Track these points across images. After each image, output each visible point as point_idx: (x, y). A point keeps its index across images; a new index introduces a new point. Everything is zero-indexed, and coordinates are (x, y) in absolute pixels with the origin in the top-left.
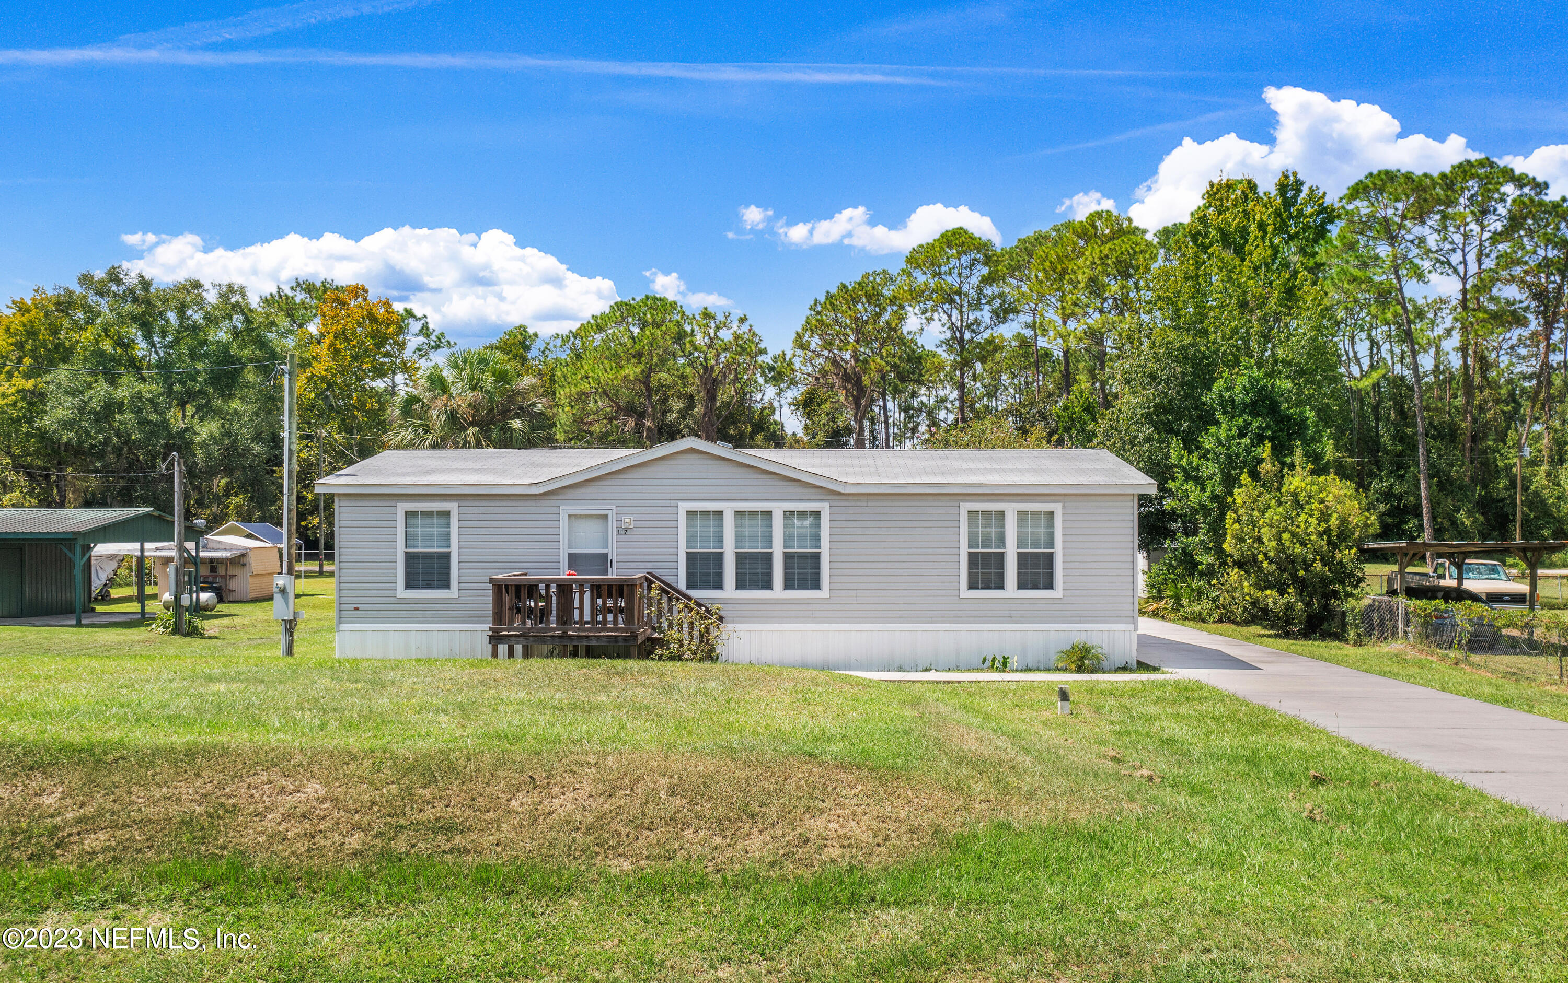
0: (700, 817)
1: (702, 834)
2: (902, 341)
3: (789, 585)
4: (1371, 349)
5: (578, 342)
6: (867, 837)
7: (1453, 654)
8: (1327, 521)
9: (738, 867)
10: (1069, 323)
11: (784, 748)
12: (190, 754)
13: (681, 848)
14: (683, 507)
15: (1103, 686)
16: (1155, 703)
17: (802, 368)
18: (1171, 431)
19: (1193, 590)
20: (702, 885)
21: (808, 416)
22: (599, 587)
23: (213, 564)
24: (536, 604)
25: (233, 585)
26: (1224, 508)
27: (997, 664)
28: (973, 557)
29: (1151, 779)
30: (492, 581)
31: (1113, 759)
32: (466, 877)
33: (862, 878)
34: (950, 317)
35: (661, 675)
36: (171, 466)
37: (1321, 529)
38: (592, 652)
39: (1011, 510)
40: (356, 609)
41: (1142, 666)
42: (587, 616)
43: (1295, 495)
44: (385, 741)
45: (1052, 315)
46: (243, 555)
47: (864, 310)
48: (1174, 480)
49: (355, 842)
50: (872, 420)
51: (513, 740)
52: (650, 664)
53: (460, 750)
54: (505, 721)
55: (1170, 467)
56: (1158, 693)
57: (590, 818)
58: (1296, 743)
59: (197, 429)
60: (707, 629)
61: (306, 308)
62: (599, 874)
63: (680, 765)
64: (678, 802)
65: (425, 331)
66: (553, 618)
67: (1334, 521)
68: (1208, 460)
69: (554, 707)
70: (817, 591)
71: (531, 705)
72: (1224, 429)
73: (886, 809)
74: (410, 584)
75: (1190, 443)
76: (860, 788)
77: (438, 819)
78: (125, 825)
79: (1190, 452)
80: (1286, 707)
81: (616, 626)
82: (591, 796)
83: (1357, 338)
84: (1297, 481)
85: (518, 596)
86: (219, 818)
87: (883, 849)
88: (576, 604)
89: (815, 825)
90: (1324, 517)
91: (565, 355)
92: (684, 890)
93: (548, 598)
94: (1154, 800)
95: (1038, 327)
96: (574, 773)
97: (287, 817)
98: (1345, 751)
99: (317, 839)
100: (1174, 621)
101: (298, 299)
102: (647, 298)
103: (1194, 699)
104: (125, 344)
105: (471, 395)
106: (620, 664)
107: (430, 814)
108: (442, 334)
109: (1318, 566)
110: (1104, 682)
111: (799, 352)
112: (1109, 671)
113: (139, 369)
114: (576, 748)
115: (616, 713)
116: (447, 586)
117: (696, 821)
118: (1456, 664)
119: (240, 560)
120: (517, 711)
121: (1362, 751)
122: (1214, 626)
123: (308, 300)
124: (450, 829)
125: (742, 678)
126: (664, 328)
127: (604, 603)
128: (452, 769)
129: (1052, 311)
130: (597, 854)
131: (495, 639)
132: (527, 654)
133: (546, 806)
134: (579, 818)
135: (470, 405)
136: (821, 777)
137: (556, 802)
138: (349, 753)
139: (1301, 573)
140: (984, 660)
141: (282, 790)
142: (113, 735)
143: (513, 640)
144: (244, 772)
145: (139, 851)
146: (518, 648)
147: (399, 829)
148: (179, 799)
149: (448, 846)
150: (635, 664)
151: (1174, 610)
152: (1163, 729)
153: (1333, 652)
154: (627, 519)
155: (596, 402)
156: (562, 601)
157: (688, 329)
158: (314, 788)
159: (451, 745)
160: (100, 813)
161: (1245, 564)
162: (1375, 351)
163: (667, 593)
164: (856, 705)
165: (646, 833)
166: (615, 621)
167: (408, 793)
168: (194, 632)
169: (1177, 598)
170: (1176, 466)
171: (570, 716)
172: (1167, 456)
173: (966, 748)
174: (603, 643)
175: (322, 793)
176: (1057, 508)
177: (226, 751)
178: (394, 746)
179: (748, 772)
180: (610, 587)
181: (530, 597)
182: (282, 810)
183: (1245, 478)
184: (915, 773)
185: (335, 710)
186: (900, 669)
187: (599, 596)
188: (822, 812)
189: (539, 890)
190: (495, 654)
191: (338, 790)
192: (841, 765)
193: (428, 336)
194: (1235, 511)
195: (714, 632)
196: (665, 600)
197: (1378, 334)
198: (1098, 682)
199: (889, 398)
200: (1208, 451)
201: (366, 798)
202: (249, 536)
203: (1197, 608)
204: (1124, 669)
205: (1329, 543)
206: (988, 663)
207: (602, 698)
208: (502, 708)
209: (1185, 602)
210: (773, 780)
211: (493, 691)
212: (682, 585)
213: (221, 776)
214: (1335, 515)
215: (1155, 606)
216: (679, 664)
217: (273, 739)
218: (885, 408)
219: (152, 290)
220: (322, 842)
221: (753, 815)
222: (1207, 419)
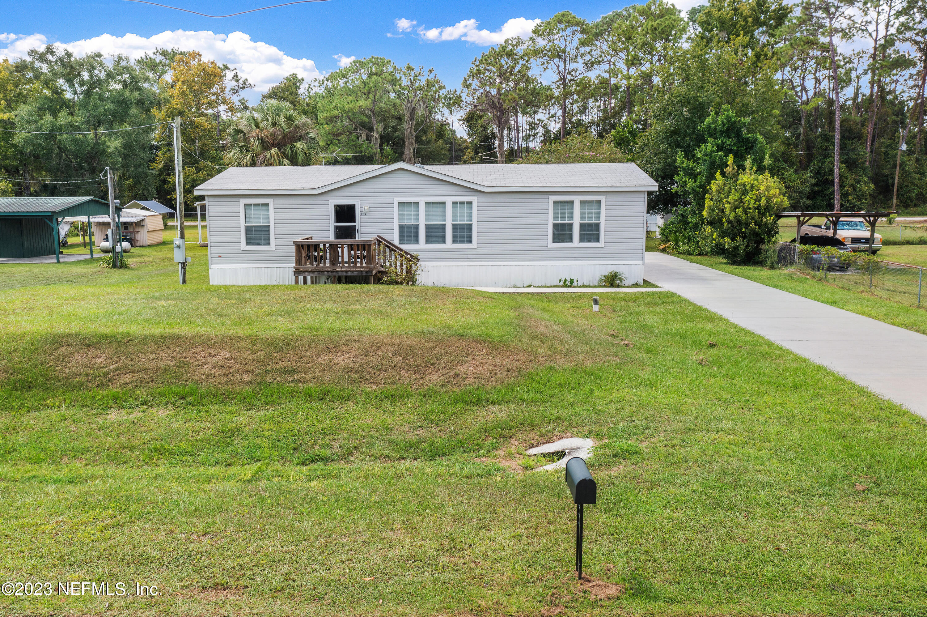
0: (408, 365)
1: (409, 373)
2: (528, 81)
3: (454, 241)
4: (816, 84)
5: (329, 84)
6: (487, 373)
7: (819, 274)
8: (759, 201)
9: (426, 387)
10: (631, 70)
11: (449, 332)
12: (164, 338)
13: (400, 379)
14: (397, 200)
15: (621, 295)
16: (646, 305)
17: (467, 99)
18: (678, 146)
19: (685, 237)
20: (409, 396)
21: (470, 127)
22: (352, 245)
23: (126, 225)
24: (318, 254)
25: (138, 237)
26: (705, 192)
27: (567, 283)
28: (555, 226)
29: (627, 345)
30: (294, 242)
31: (612, 335)
32: (301, 392)
33: (483, 392)
34: (558, 67)
35: (386, 294)
36: (105, 175)
37: (756, 206)
38: (350, 280)
39: (577, 200)
40: (220, 256)
41: (646, 283)
42: (346, 260)
43: (744, 185)
44: (255, 331)
45: (621, 65)
46: (143, 220)
47: (505, 62)
48: (678, 175)
49: (247, 378)
50: (509, 128)
51: (317, 330)
52: (381, 286)
53: (292, 335)
54: (311, 321)
55: (677, 167)
56: (649, 299)
57: (356, 366)
58: (709, 326)
59: (108, 144)
60: (411, 266)
61: (163, 66)
62: (362, 391)
63: (398, 341)
64: (397, 359)
65: (236, 78)
66: (328, 261)
67: (763, 202)
68: (698, 163)
69: (335, 313)
70: (470, 245)
71: (323, 311)
72: (709, 146)
73: (497, 361)
74: (249, 242)
75: (689, 154)
76: (484, 351)
77: (285, 367)
78: (138, 371)
79: (689, 160)
80: (713, 307)
81: (361, 264)
82: (356, 356)
83: (806, 78)
84: (746, 178)
85: (309, 251)
86: (182, 367)
87: (494, 379)
88: (340, 254)
89: (462, 368)
90: (758, 200)
91: (321, 91)
92: (401, 398)
93: (324, 251)
94: (627, 356)
95: (614, 72)
96: (348, 345)
97: (214, 367)
98: (732, 330)
99: (230, 376)
100: (673, 255)
101: (158, 61)
102: (373, 58)
103: (667, 303)
104: (58, 92)
105: (272, 129)
106: (365, 287)
107: (280, 366)
108: (246, 80)
109: (752, 226)
110: (623, 293)
111: (465, 90)
112: (628, 287)
113: (68, 107)
114: (348, 333)
115: (365, 315)
116: (269, 244)
117: (407, 367)
118: (820, 280)
119: (140, 224)
120: (316, 315)
121: (742, 330)
122: (695, 257)
123: (164, 61)
124: (292, 372)
125: (429, 295)
126: (383, 76)
127: (355, 253)
128: (288, 345)
129: (621, 62)
130: (361, 382)
131: (297, 273)
132: (315, 281)
133: (335, 361)
134: (352, 366)
135: (271, 135)
136: (466, 346)
137: (340, 359)
138: (239, 337)
139: (744, 230)
140: (560, 281)
141: (210, 355)
142: (123, 329)
143: (307, 274)
144: (190, 346)
145: (147, 383)
146: (309, 278)
147: (267, 372)
148: (162, 359)
149: (291, 379)
150: (372, 287)
151: (673, 249)
152: (644, 319)
153: (756, 273)
154: (366, 207)
155: (342, 121)
156: (332, 252)
157: (398, 76)
158: (224, 354)
159: (288, 333)
160: (126, 366)
161: (714, 223)
162: (818, 85)
163: (389, 247)
164: (486, 309)
165: (383, 373)
166: (361, 263)
167: (269, 355)
168: (123, 266)
169: (677, 241)
170: (679, 167)
171: (343, 317)
172: (675, 161)
173: (538, 331)
174: (355, 274)
175: (229, 356)
176: (602, 198)
177: (180, 337)
178: (260, 333)
179: (431, 344)
180: (358, 245)
181: (315, 251)
182: (211, 364)
183: (718, 175)
184: (511, 344)
185: (226, 315)
186: (515, 286)
187: (352, 250)
188: (466, 362)
189: (335, 398)
190: (297, 282)
191: (236, 354)
192: (476, 341)
193: (237, 81)
194: (710, 194)
195: (414, 268)
196: (387, 250)
197: (820, 75)
198: (619, 293)
199: (520, 115)
200: (699, 159)
201: (251, 358)
202: (144, 208)
203: (687, 248)
204: (636, 285)
205: (759, 213)
206: (562, 283)
207: (357, 307)
208: (309, 313)
209: (680, 244)
210: (443, 348)
211: (302, 304)
212: (396, 242)
213: (179, 348)
214: (764, 198)
215: (664, 246)
216: (396, 286)
217: (201, 330)
218: (517, 122)
219: (73, 59)
220: (232, 378)
221: (433, 364)
222: (701, 140)
